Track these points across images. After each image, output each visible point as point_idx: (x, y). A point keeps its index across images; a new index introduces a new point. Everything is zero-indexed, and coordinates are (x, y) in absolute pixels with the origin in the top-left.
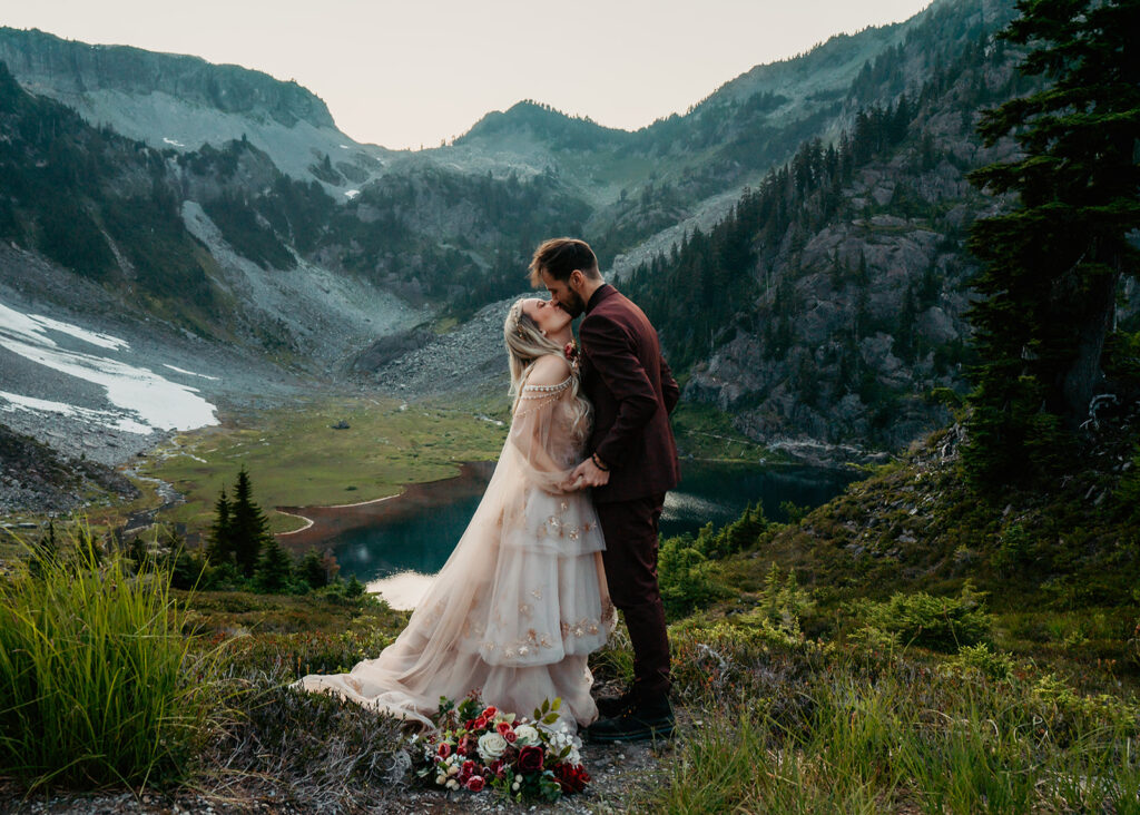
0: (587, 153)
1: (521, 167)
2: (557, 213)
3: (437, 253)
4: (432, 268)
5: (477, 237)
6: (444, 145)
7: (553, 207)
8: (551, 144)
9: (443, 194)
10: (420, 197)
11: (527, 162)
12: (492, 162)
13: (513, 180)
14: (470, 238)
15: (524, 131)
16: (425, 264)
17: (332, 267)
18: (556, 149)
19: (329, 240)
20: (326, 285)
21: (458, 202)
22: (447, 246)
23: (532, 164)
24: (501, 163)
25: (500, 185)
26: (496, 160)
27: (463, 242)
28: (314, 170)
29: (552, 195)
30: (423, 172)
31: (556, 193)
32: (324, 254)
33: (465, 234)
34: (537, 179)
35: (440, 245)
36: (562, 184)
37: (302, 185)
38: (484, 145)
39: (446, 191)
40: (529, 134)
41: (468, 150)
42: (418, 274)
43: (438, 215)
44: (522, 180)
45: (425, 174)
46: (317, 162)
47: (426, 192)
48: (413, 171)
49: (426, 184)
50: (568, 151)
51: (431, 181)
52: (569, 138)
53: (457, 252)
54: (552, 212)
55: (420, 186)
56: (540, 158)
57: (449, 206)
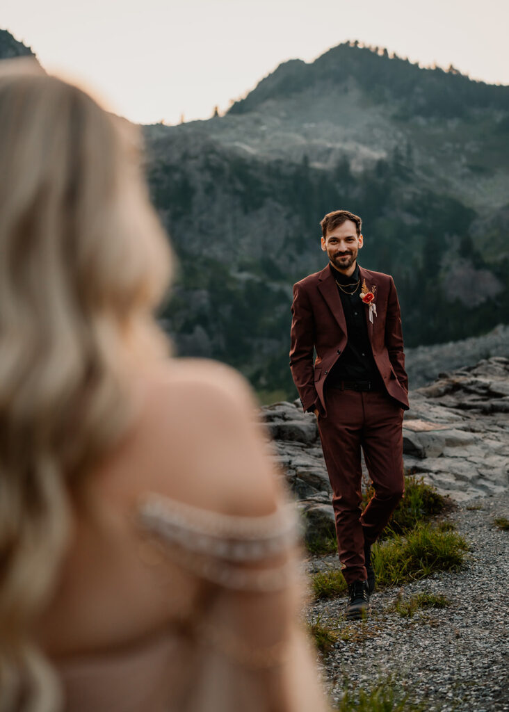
0: (453, 124)
1: (349, 147)
2: (417, 221)
3: (231, 287)
4: (226, 311)
5: (292, 259)
6: (216, 113)
7: (410, 210)
8: (394, 109)
9: (236, 192)
10: (199, 197)
11: (358, 139)
12: (300, 140)
13: (343, 167)
14: (281, 262)
15: (346, 91)
16: (215, 304)
18: (401, 119)
21: (259, 205)
22: (244, 276)
23: (364, 143)
24: (315, 142)
25: (323, 175)
26: (306, 135)
27: (270, 269)
29: (407, 193)
30: (202, 157)
31: (411, 188)
33: (272, 256)
34: (381, 166)
35: (234, 274)
36: (419, 173)
38: (283, 114)
39: (240, 186)
40: (355, 94)
41: (258, 122)
42: (202, 320)
43: (228, 226)
44: (356, 168)
45: (207, 161)
47: (209, 189)
48: (186, 157)
49: (207, 177)
50: (421, 121)
51: (216, 171)
52: (422, 101)
53: (262, 285)
54: (409, 220)
55: (199, 180)
56: (378, 133)
57: (246, 212)
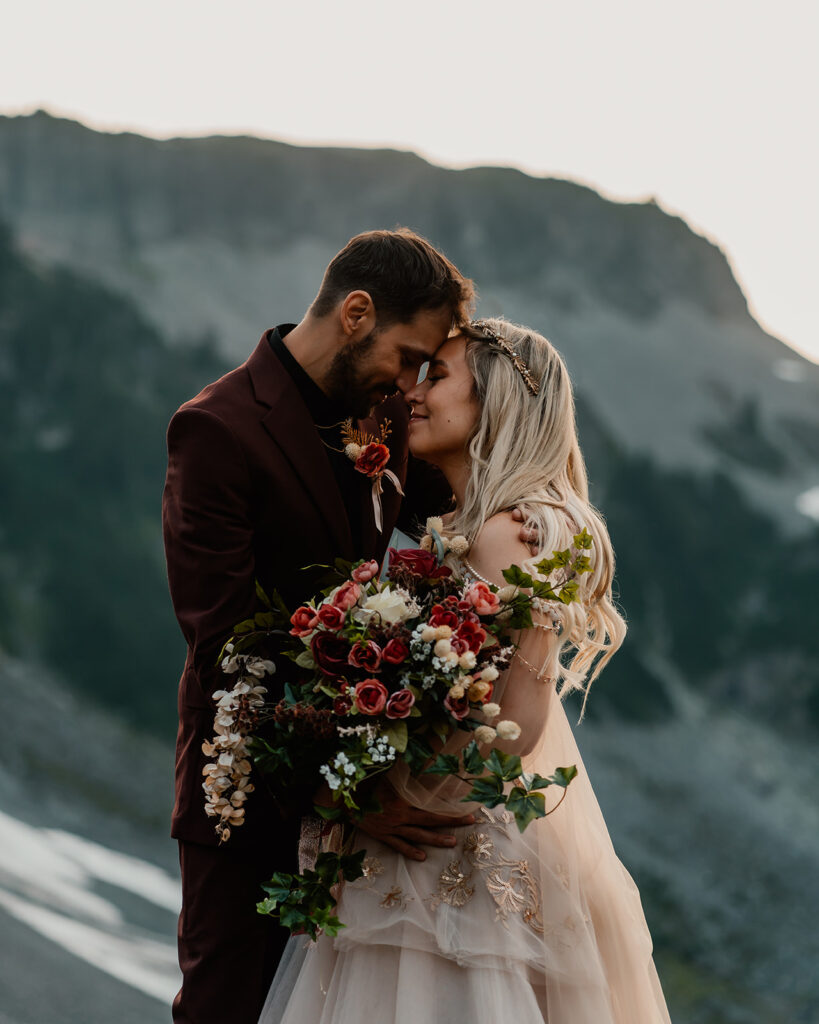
17: (774, 715)
19: (764, 639)
20: (763, 771)
28: (713, 437)
32: (753, 680)
37: (684, 482)
46: (719, 416)
